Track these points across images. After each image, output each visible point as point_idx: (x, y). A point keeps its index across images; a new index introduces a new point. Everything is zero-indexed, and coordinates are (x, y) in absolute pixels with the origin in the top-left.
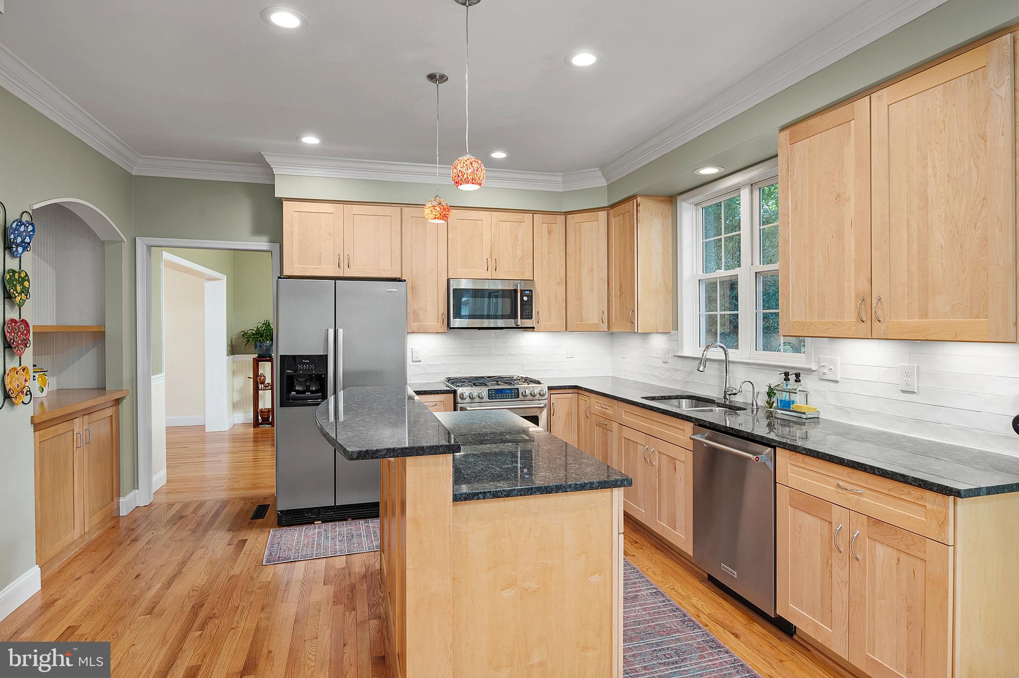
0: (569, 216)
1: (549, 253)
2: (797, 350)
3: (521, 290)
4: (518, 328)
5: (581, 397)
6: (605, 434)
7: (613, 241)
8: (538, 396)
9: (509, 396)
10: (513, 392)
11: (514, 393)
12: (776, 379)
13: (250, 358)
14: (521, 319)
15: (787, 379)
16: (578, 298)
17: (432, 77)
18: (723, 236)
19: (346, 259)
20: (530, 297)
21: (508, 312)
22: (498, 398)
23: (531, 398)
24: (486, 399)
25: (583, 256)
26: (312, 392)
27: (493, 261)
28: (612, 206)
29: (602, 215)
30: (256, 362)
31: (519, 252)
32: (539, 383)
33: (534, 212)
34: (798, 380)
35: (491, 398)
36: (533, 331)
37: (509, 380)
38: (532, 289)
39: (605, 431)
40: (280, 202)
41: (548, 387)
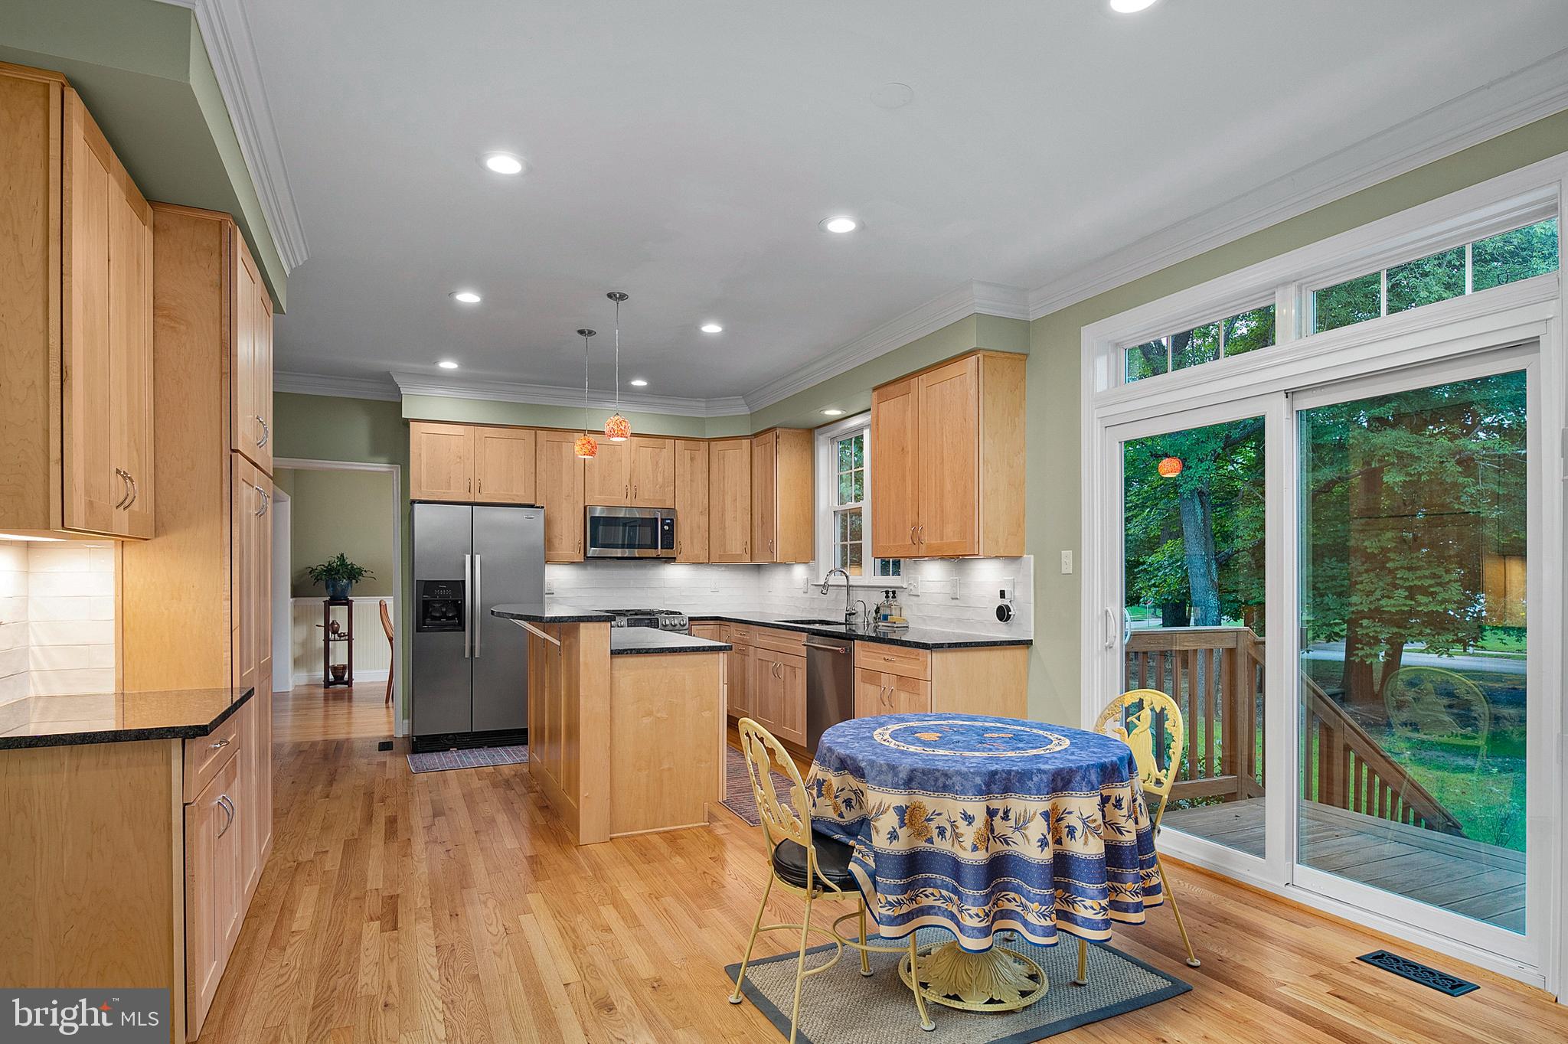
0: (713, 443)
1: (691, 480)
2: (897, 573)
3: (662, 519)
4: (658, 558)
5: (722, 627)
6: (743, 660)
7: (755, 471)
8: (678, 627)
11: (654, 623)
12: (880, 598)
13: (320, 602)
14: (661, 548)
15: (887, 597)
16: (721, 528)
17: (581, 332)
18: (853, 470)
19: (477, 484)
20: (671, 525)
21: (649, 542)
23: (671, 628)
25: (726, 485)
26: (448, 618)
27: (633, 487)
28: (756, 435)
29: (746, 443)
30: (328, 604)
31: (660, 480)
32: (680, 614)
33: (676, 438)
34: (894, 597)
35: (630, 626)
36: (674, 562)
37: (650, 613)
38: (672, 517)
39: (743, 656)
40: (406, 423)
41: (689, 618)
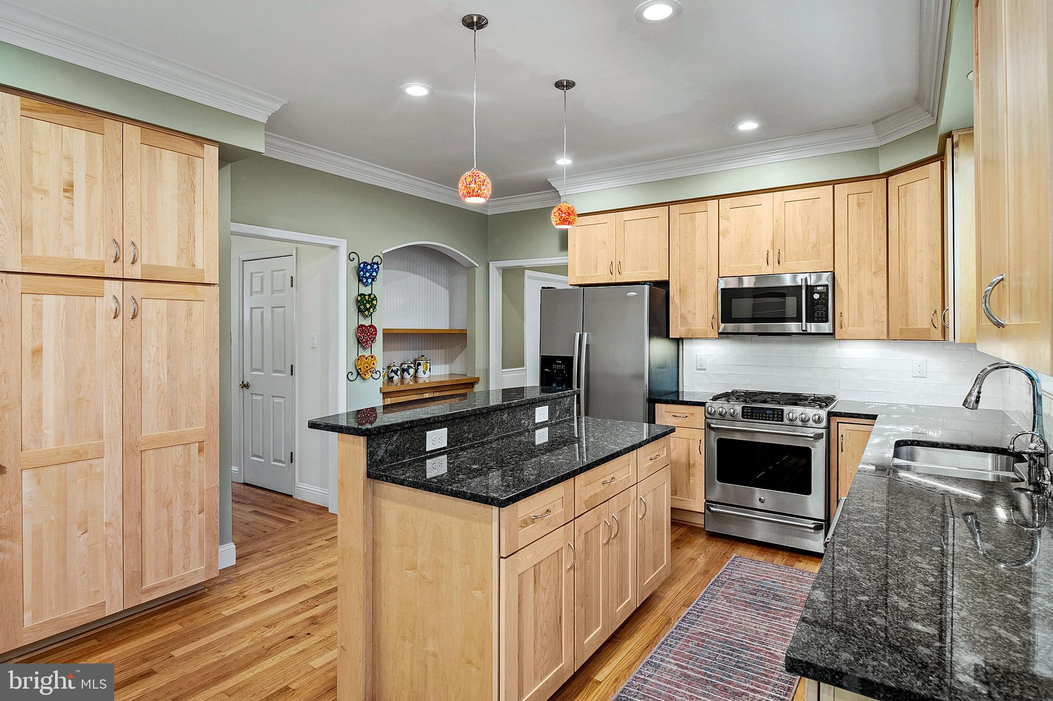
0: (891, 178)
1: (858, 233)
3: (808, 286)
8: (811, 423)
9: (769, 418)
10: (776, 413)
11: (778, 414)
14: (805, 322)
16: (902, 293)
19: (617, 266)
20: (825, 294)
21: (794, 314)
22: (754, 417)
23: (801, 424)
24: (740, 417)
25: (908, 232)
27: (776, 251)
29: (934, 168)
31: (813, 237)
33: (833, 183)
35: (745, 417)
38: (826, 283)
